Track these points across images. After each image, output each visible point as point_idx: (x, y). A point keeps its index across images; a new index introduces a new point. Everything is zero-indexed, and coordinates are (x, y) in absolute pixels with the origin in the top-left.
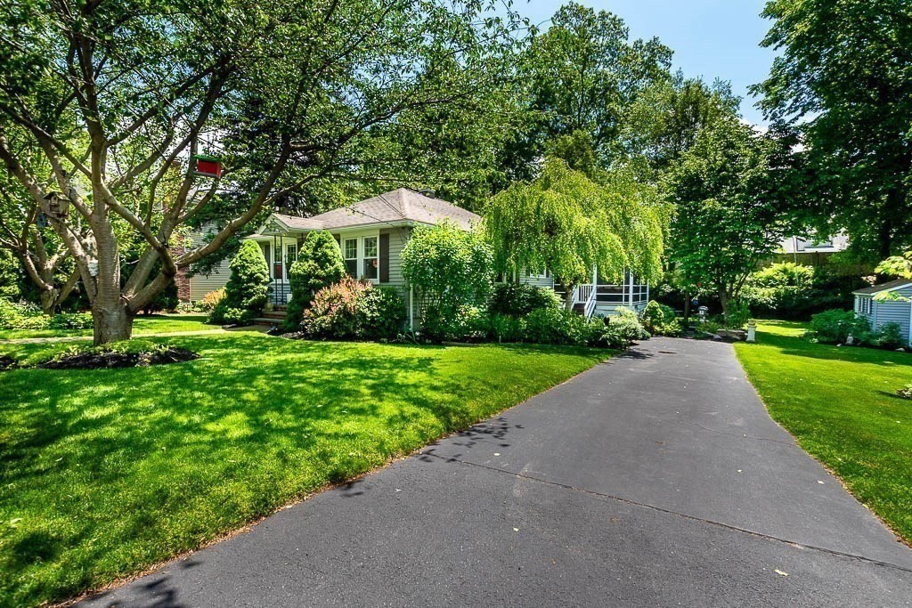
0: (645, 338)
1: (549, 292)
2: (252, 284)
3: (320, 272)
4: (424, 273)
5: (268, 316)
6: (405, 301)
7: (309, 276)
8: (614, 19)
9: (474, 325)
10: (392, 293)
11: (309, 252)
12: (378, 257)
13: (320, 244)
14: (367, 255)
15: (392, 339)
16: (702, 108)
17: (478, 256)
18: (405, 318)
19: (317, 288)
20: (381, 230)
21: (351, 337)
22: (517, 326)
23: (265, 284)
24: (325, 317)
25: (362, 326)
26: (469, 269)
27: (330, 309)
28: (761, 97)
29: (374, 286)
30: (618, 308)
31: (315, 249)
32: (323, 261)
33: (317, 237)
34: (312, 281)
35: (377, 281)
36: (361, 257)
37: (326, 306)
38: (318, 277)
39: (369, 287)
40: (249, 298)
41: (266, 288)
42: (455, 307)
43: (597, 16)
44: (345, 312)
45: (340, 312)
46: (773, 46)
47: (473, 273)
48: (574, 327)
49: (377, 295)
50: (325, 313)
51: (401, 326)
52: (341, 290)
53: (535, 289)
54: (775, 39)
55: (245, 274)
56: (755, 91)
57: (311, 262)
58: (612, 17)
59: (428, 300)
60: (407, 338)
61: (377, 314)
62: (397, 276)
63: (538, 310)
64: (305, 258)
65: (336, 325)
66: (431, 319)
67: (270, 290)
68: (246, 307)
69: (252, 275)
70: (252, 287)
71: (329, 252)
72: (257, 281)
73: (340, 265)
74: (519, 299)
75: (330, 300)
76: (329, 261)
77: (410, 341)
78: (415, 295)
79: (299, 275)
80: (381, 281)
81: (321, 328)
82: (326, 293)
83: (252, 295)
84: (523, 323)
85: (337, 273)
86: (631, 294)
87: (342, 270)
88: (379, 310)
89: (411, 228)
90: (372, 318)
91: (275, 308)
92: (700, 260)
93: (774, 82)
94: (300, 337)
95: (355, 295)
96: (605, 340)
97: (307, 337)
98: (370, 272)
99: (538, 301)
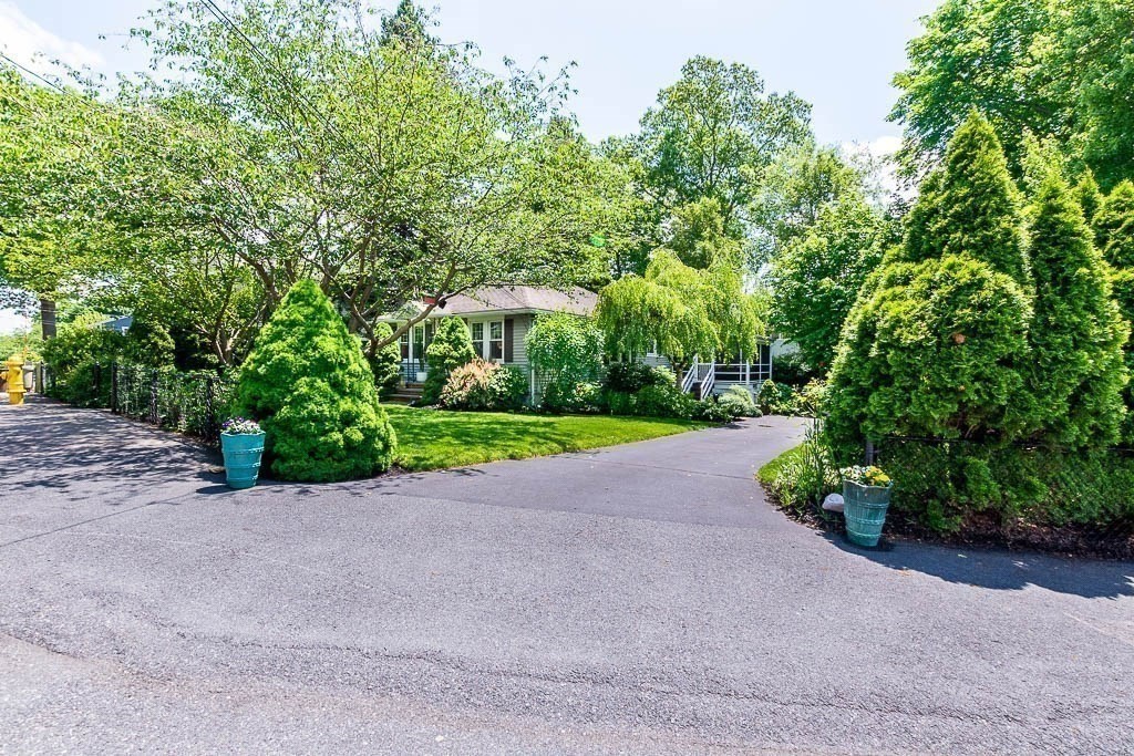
0: (755, 415)
1: (664, 371)
2: (387, 364)
3: (454, 354)
4: (546, 354)
5: (402, 392)
6: (528, 378)
7: (444, 357)
8: (747, 71)
9: (589, 400)
10: (516, 371)
11: (444, 336)
12: (503, 340)
13: (453, 328)
14: (492, 337)
15: (518, 410)
16: (833, 179)
17: (591, 340)
18: (528, 394)
19: (453, 367)
20: (506, 316)
21: (482, 408)
22: (627, 402)
23: (397, 363)
24: (460, 392)
25: (493, 400)
26: (583, 351)
27: (465, 385)
28: (895, 166)
29: (501, 365)
30: (732, 387)
31: (449, 333)
32: (457, 343)
33: (450, 322)
34: (447, 361)
35: (502, 361)
36: (487, 339)
37: (462, 383)
38: (452, 357)
39: (497, 366)
40: (384, 376)
41: (399, 367)
42: (571, 384)
43: (729, 68)
44: (477, 387)
45: (473, 388)
46: (898, 121)
47: (587, 354)
48: (679, 403)
49: (505, 373)
50: (461, 389)
51: (525, 400)
52: (471, 368)
53: (647, 369)
54: (900, 114)
55: (381, 354)
56: (887, 161)
57: (446, 345)
58: (744, 69)
59: (548, 378)
60: (530, 409)
61: (505, 389)
62: (520, 358)
63: (648, 387)
64: (440, 341)
65: (470, 397)
66: (550, 394)
67: (402, 369)
68: (382, 385)
69: (387, 355)
70: (387, 366)
71: (460, 335)
72: (391, 360)
73: (470, 347)
74: (631, 377)
75: (464, 377)
76: (462, 344)
77: (533, 411)
78: (536, 373)
79: (435, 356)
80: (505, 361)
81: (457, 400)
82: (460, 372)
83: (387, 373)
84: (634, 400)
85: (469, 354)
86: (748, 373)
87: (473, 351)
88: (507, 386)
89: (533, 315)
90: (501, 392)
91: (407, 386)
92: (820, 339)
93: (905, 153)
94: (439, 409)
95: (486, 374)
96: (707, 415)
97: (445, 408)
98: (496, 353)
99: (649, 378)
